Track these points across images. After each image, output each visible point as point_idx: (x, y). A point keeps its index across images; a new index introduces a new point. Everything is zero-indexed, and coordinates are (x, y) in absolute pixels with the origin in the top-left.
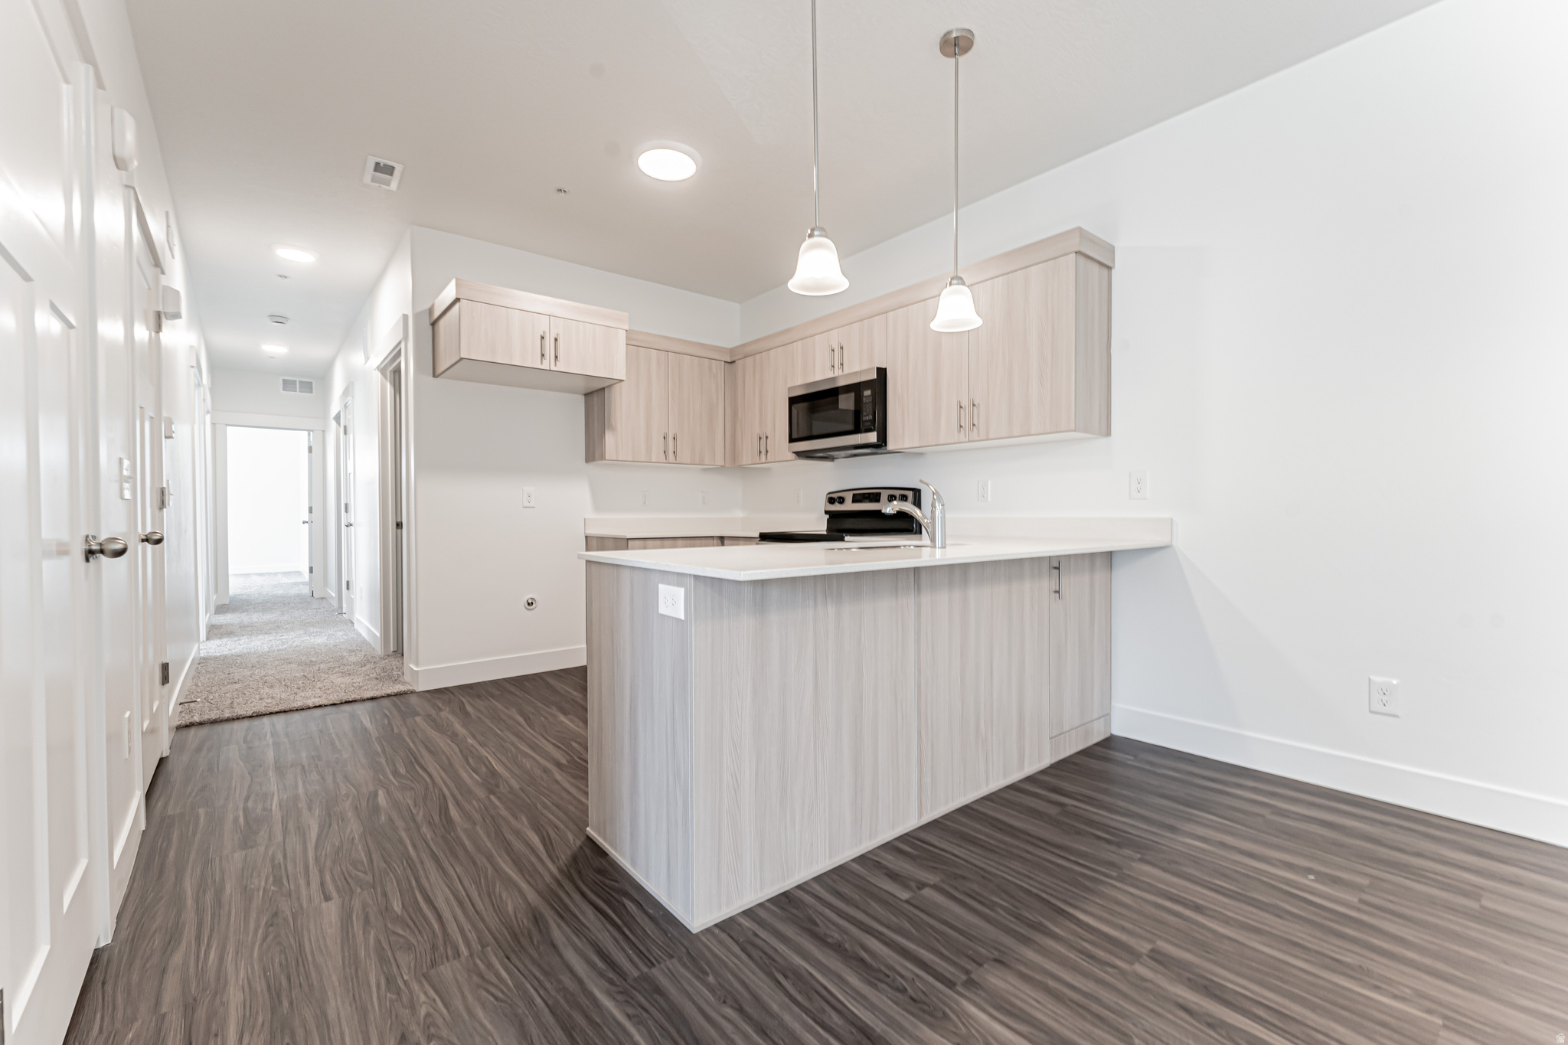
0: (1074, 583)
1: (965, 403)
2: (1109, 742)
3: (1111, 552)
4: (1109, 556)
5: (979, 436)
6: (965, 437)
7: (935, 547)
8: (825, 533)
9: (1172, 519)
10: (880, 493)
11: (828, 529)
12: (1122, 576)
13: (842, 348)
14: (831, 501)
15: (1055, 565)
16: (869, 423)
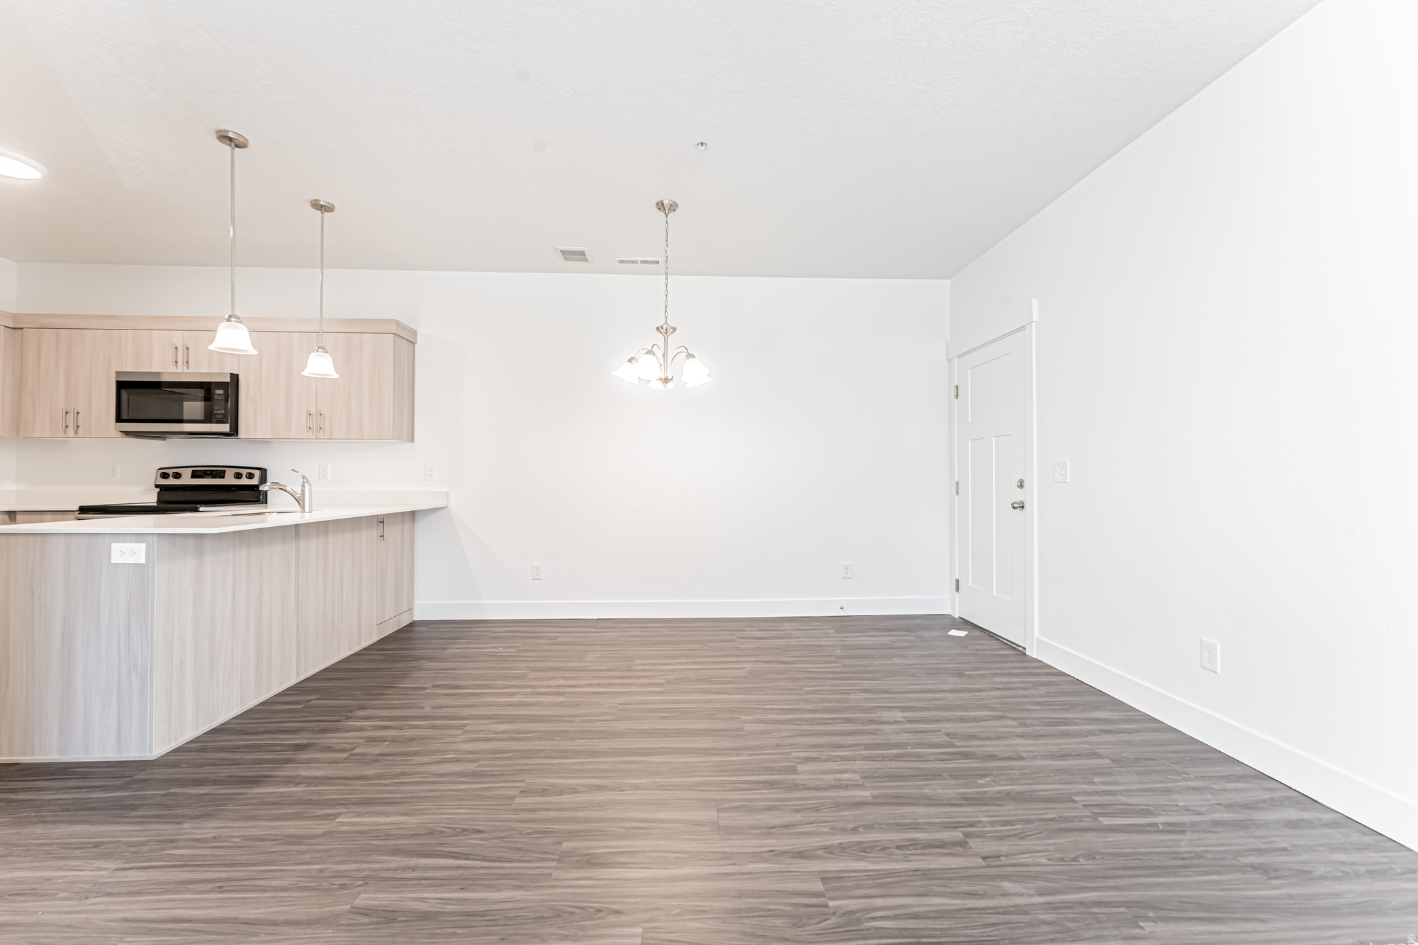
0: (392, 531)
1: (313, 412)
2: (412, 624)
3: (414, 511)
4: (413, 514)
5: (324, 435)
6: (313, 435)
7: (304, 512)
8: (155, 504)
9: (448, 492)
10: (225, 471)
11: (159, 501)
12: (421, 526)
13: (187, 349)
14: (165, 476)
15: (381, 520)
16: (221, 416)
